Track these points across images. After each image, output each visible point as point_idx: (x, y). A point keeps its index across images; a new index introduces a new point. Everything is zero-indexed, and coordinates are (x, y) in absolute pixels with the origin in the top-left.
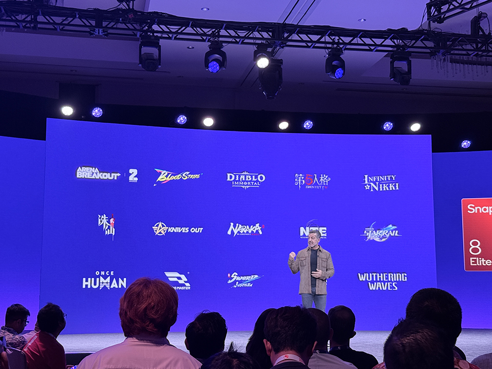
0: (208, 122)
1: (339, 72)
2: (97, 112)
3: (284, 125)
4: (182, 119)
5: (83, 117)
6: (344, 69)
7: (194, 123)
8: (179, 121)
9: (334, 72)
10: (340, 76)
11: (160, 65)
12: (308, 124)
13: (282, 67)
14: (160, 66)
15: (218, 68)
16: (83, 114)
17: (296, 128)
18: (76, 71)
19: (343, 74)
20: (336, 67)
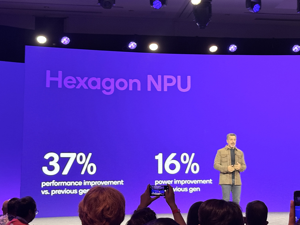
0: (154, 47)
1: (257, 6)
2: (65, 40)
3: (213, 49)
4: (132, 45)
5: (54, 44)
6: (261, 5)
7: (142, 48)
8: (130, 46)
9: (252, 7)
10: (257, 10)
11: (114, 3)
12: (233, 48)
13: (211, 3)
14: (114, 5)
15: (161, 5)
16: (54, 42)
17: (223, 51)
18: (48, 7)
19: (260, 9)
20: (254, 3)
